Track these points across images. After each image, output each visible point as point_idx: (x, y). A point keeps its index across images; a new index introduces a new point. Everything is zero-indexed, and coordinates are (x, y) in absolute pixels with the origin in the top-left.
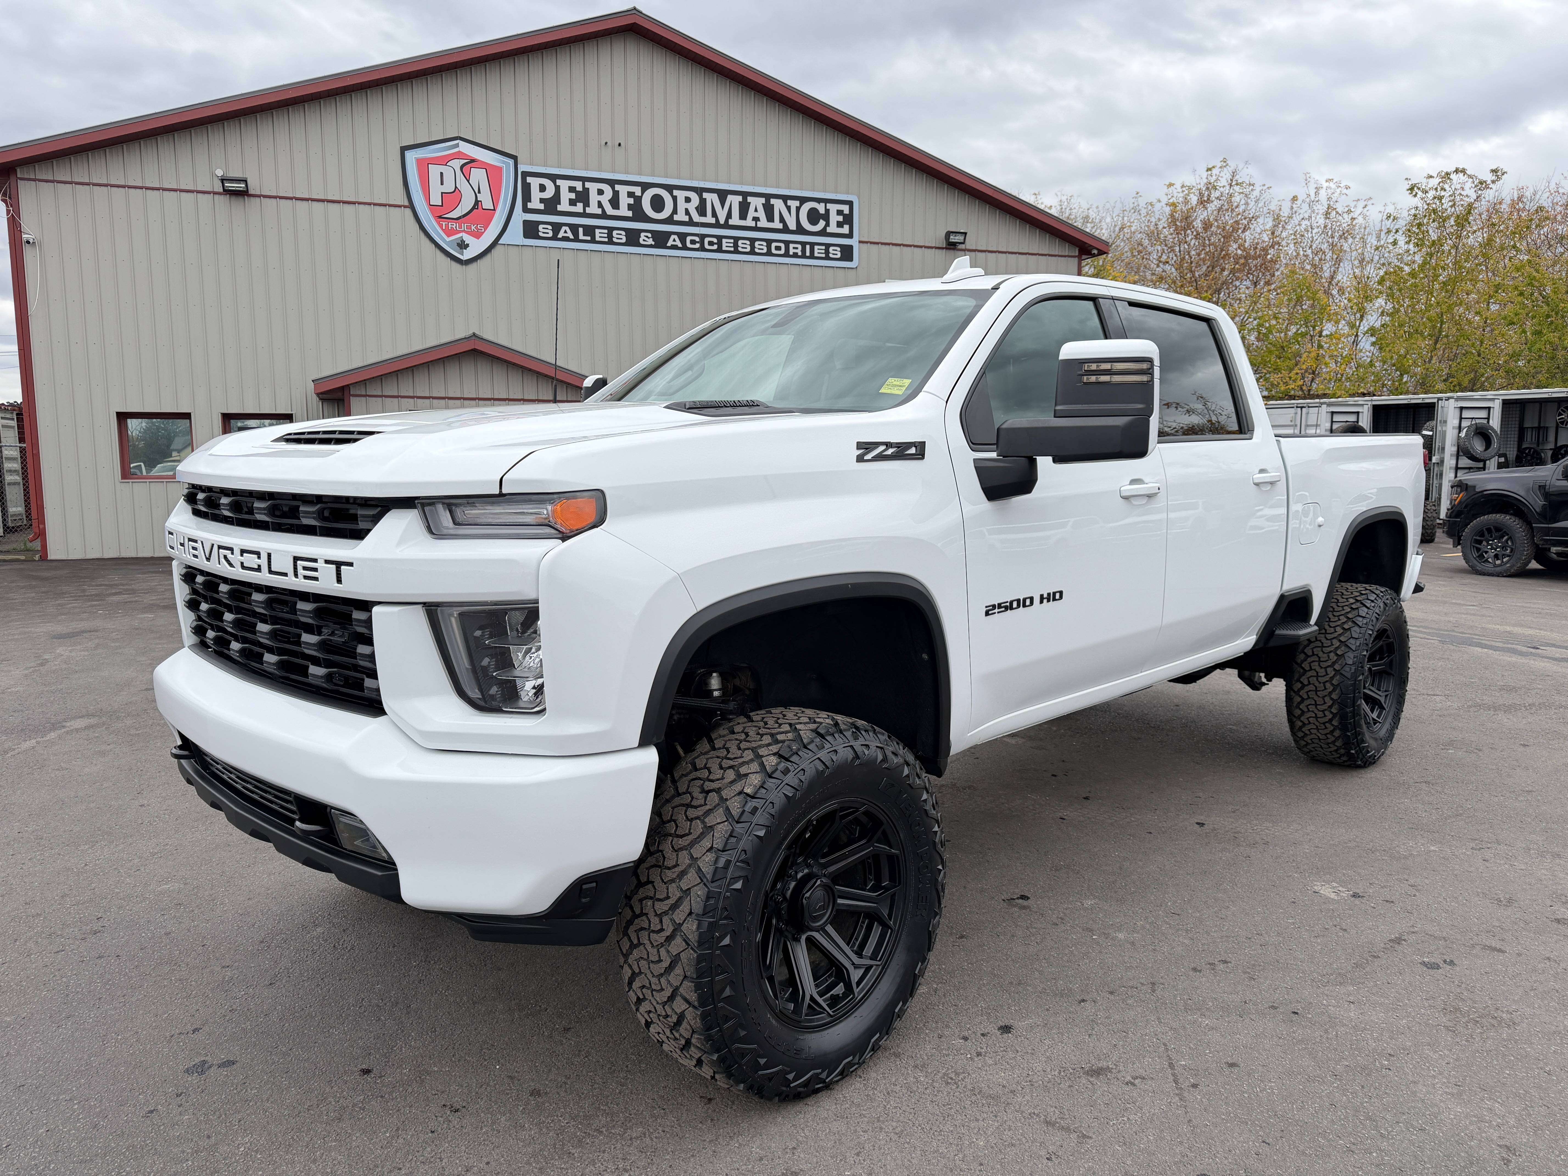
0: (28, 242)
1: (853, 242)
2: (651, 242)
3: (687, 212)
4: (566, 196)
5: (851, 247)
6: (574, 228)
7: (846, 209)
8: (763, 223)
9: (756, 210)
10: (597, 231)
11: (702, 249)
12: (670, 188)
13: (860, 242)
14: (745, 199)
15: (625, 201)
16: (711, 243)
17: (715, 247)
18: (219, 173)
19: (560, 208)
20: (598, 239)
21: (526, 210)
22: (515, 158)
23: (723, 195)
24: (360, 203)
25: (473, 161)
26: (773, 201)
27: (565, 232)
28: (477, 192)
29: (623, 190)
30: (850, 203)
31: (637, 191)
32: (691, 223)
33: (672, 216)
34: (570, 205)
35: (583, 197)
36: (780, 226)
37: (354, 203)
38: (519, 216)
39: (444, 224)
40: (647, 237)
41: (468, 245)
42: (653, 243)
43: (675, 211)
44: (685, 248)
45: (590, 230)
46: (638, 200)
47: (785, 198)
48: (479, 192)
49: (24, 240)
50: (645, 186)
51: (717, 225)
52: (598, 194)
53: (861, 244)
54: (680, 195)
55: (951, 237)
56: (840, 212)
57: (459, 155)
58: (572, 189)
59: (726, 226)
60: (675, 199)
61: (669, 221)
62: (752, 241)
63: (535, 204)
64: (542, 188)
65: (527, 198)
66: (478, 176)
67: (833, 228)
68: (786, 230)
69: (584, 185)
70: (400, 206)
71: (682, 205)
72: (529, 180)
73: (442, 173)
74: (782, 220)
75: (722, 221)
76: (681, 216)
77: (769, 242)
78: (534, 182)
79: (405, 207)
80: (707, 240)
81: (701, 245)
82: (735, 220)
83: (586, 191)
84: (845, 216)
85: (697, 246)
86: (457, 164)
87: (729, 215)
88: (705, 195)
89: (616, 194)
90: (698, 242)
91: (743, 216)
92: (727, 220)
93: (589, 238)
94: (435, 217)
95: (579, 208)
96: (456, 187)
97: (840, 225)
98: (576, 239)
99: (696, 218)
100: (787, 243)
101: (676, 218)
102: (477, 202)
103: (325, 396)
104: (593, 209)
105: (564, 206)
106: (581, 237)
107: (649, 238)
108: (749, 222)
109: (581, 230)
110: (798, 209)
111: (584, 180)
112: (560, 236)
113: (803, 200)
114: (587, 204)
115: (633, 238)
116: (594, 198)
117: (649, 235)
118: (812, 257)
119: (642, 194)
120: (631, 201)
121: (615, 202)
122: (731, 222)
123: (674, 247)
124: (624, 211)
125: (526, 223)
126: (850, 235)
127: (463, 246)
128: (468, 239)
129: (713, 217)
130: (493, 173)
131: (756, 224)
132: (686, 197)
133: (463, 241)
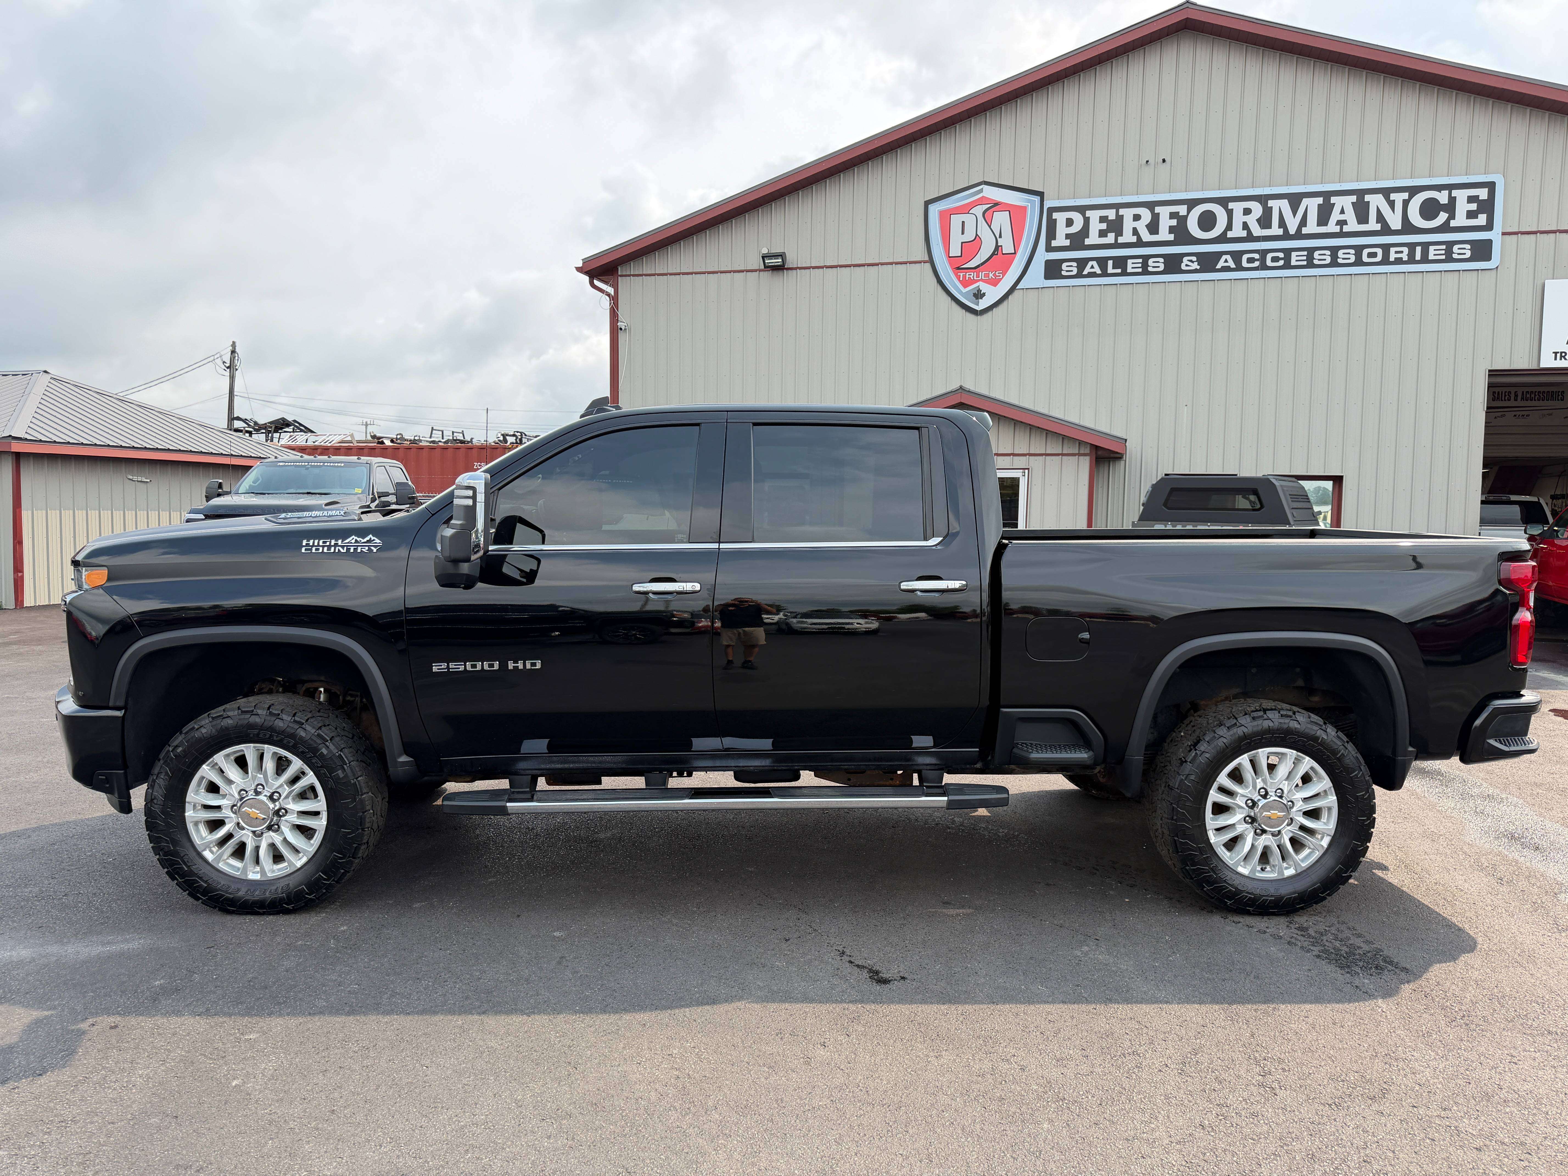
0: (621, 329)
1: (1493, 235)
2: (1195, 266)
3: (1245, 226)
4: (1096, 226)
5: (1490, 242)
6: (1103, 262)
8: (1353, 225)
9: (1342, 212)
10: (1130, 261)
11: (1264, 267)
12: (1223, 202)
14: (1327, 200)
15: (1165, 222)
16: (1275, 259)
18: (762, 251)
19: (1087, 242)
20: (1130, 270)
21: (1049, 249)
22: (1041, 194)
23: (1295, 200)
24: (882, 264)
25: (996, 204)
26: (1367, 198)
27: (1092, 267)
28: (998, 237)
29: (1164, 212)
30: (1490, 186)
31: (1182, 210)
32: (1250, 238)
33: (1224, 233)
34: (1100, 236)
35: (1116, 226)
36: (1378, 227)
37: (877, 265)
38: (1042, 256)
39: (961, 274)
40: (1191, 261)
41: (984, 294)
42: (1198, 267)
43: (1229, 227)
44: (1239, 268)
45: (1120, 262)
46: (1182, 220)
47: (1386, 192)
48: (1000, 236)
49: (619, 327)
50: (1192, 204)
51: (1286, 236)
52: (1134, 220)
53: (1504, 236)
54: (1237, 208)
56: (1472, 199)
57: (982, 201)
59: (1299, 235)
60: (1230, 213)
61: (1222, 239)
62: (1334, 250)
63: (1061, 241)
64: (1070, 222)
65: (1051, 234)
66: (1001, 219)
67: (1460, 220)
68: (1386, 230)
69: (1117, 212)
70: (920, 262)
71: (1239, 218)
72: (1055, 215)
73: (963, 222)
74: (1380, 218)
75: (1292, 231)
76: (1237, 231)
77: (1359, 249)
78: (1060, 218)
79: (925, 262)
80: (1270, 256)
81: (1261, 263)
82: (1312, 227)
83: (1120, 219)
84: (1481, 203)
85: (1257, 264)
86: (979, 210)
87: (1303, 222)
88: (1271, 203)
89: (1156, 218)
90: (1258, 260)
92: (1299, 229)
93: (1119, 271)
94: (952, 269)
95: (1110, 238)
96: (977, 235)
97: (1472, 215)
98: (1105, 274)
99: (1257, 231)
100: (1386, 248)
101: (1230, 234)
102: (997, 247)
104: (1127, 237)
105: (1093, 239)
106: (1110, 270)
107: (1193, 262)
108: (1332, 227)
109: (1110, 263)
110: (1406, 203)
111: (1117, 206)
112: (1085, 272)
113: (1413, 191)
114: (1119, 233)
115: (1173, 264)
116: (1128, 225)
117: (1194, 259)
118: (1425, 260)
119: (1188, 213)
120: (1174, 222)
121: (1153, 227)
123: (1226, 269)
124: (1164, 235)
125: (1048, 263)
126: (1489, 227)
128: (984, 287)
129: (1280, 227)
130: (1017, 214)
131: (1341, 229)
132: (1245, 209)
133: (979, 291)
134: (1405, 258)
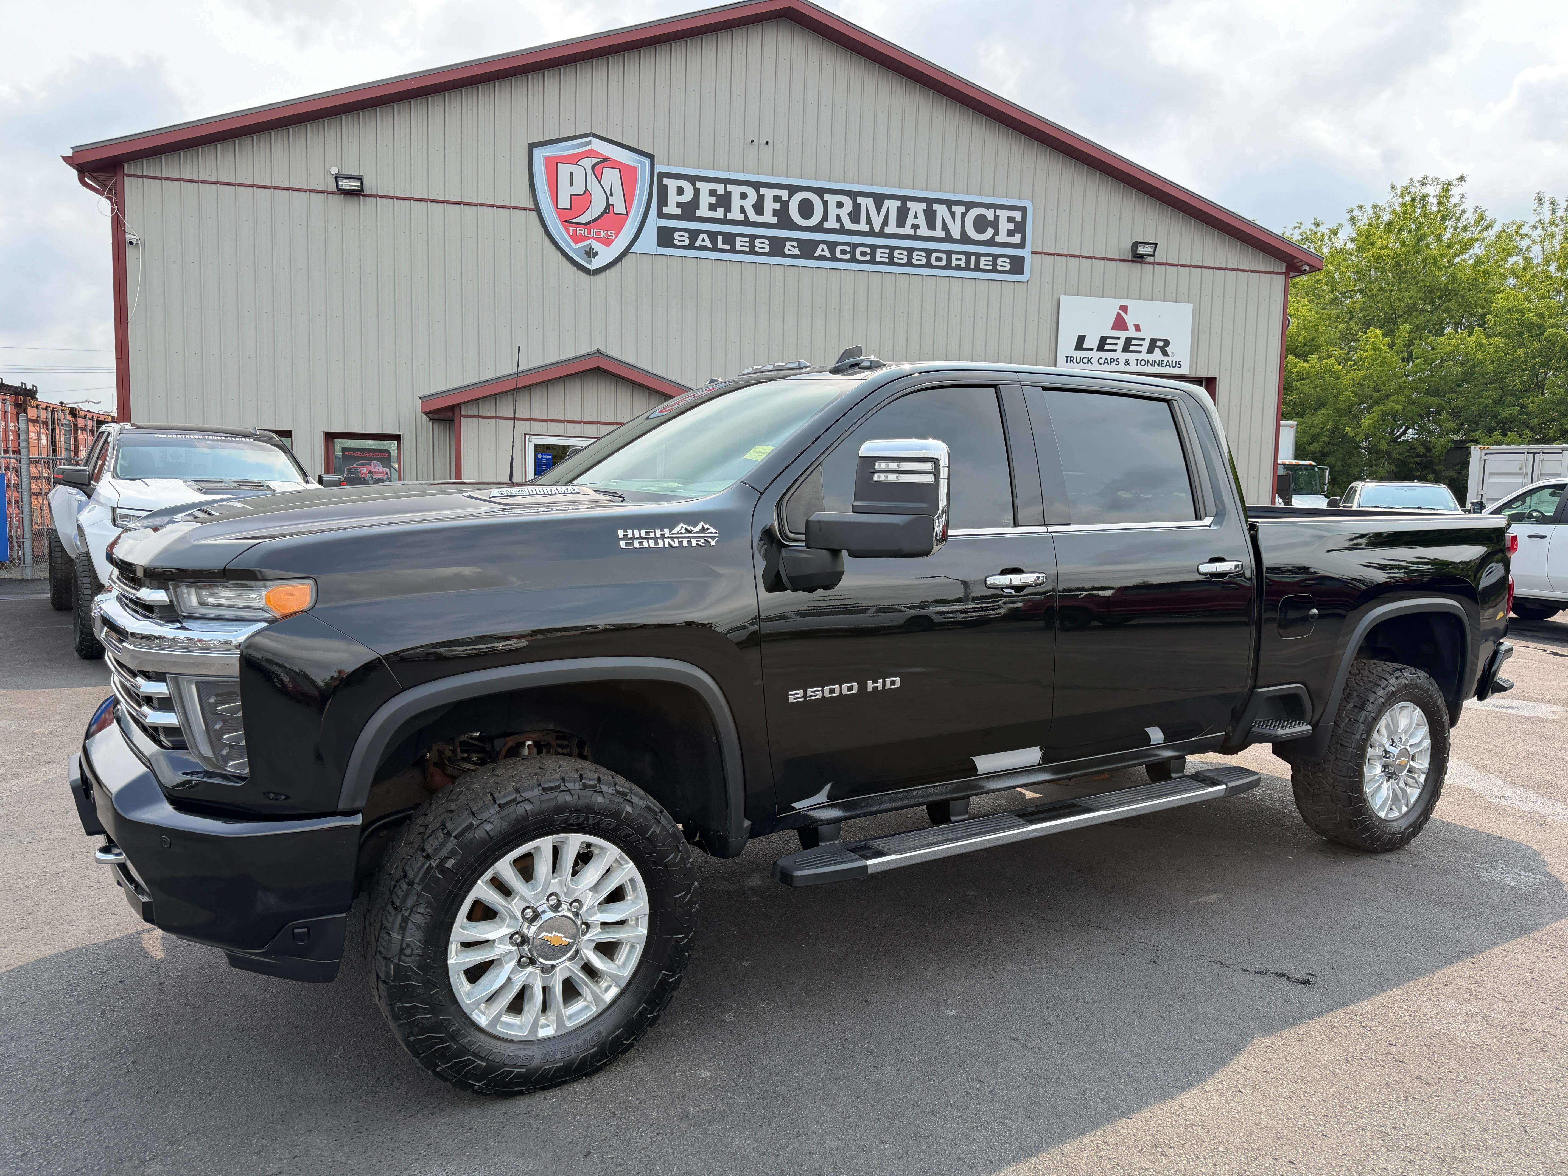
0: (131, 243)
1: (1025, 253)
2: (796, 252)
4: (705, 200)
5: (1022, 258)
6: (713, 236)
7: (1018, 216)
9: (916, 217)
11: (854, 260)
12: (820, 192)
13: (1033, 253)
14: (904, 204)
16: (863, 254)
17: (868, 258)
18: (335, 170)
19: (698, 213)
20: (738, 248)
21: (661, 215)
22: (651, 157)
23: (879, 200)
24: (482, 205)
25: (606, 160)
26: (935, 207)
27: (703, 240)
28: (609, 194)
29: (768, 194)
30: (1023, 210)
31: (784, 194)
32: (842, 231)
33: (821, 223)
35: (724, 201)
37: (475, 205)
38: (654, 222)
39: (571, 229)
40: (792, 246)
41: (596, 253)
42: (799, 253)
43: (825, 218)
44: (834, 258)
45: (730, 238)
47: (949, 204)
48: (611, 195)
49: (128, 240)
50: (793, 190)
52: (741, 198)
53: (1034, 255)
54: (832, 199)
55: (1139, 248)
56: (1011, 220)
57: (590, 154)
58: (712, 193)
60: (825, 204)
61: (819, 228)
62: (910, 251)
63: (671, 208)
64: (680, 191)
65: (663, 201)
66: (611, 176)
67: (1002, 237)
69: (725, 188)
70: (525, 209)
71: (833, 211)
72: (666, 181)
73: (571, 173)
74: (945, 227)
75: (877, 229)
76: (831, 223)
77: (929, 252)
78: (672, 185)
79: (530, 210)
80: (859, 250)
82: (892, 228)
83: (728, 194)
84: (1017, 224)
85: (848, 256)
86: (588, 163)
88: (860, 200)
89: (761, 198)
90: (849, 252)
91: (901, 223)
92: (882, 228)
93: (728, 247)
94: (562, 222)
95: (719, 213)
96: (586, 189)
97: (1010, 233)
98: (715, 249)
99: (848, 225)
100: (949, 254)
101: (826, 225)
102: (609, 206)
103: (436, 416)
104: (735, 215)
106: (720, 245)
107: (794, 247)
108: (908, 230)
109: (720, 238)
110: (963, 215)
111: (726, 182)
112: (697, 245)
113: (969, 206)
114: (728, 209)
115: (777, 247)
117: (796, 244)
118: (977, 269)
119: (790, 198)
121: (759, 208)
122: (887, 230)
123: (822, 258)
125: (660, 229)
126: (1022, 246)
127: (591, 254)
128: (596, 246)
129: (867, 224)
130: (627, 174)
131: (915, 232)
132: (838, 202)
133: (591, 249)
134: (963, 265)
